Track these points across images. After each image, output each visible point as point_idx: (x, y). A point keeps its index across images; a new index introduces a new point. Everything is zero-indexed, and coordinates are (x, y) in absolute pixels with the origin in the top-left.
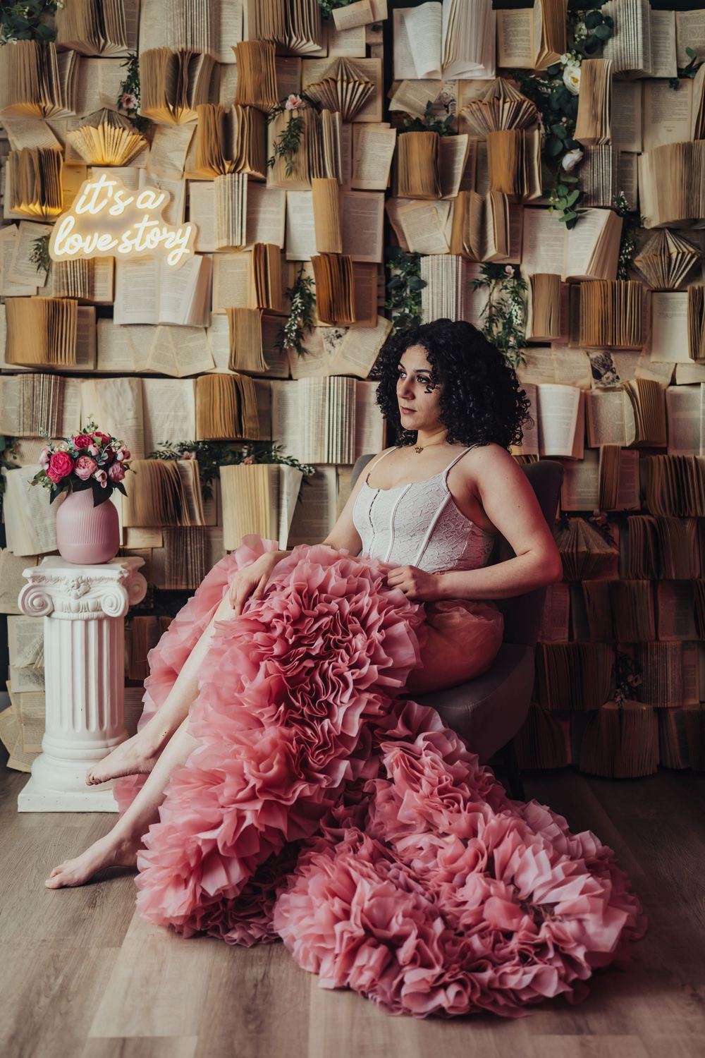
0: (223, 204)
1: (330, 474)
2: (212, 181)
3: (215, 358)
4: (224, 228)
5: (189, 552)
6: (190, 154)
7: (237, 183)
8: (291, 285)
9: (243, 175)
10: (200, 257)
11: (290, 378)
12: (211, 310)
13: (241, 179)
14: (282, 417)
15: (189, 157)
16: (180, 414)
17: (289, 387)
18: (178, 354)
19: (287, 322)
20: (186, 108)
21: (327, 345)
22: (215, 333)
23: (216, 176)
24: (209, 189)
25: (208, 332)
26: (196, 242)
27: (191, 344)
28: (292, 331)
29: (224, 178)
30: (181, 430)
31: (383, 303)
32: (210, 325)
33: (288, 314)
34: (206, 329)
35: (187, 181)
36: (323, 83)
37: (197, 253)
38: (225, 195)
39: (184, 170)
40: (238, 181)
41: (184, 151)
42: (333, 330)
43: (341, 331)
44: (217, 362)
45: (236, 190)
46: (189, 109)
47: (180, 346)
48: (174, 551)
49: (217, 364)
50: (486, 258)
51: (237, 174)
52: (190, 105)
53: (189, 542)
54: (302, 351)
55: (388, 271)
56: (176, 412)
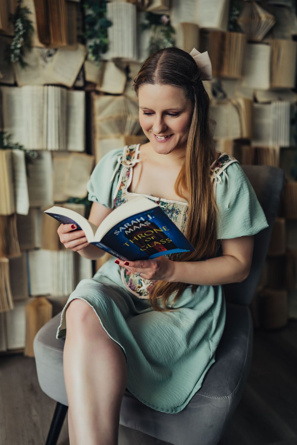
1: (47, 157)
8: (13, 11)
11: (15, 85)
14: (11, 114)
17: (15, 91)
19: (13, 41)
21: (41, 62)
28: (16, 48)
31: (81, 33)
33: (12, 34)
42: (46, 51)
43: (52, 51)
50: (151, 8)
54: (24, 65)
55: (83, 10)
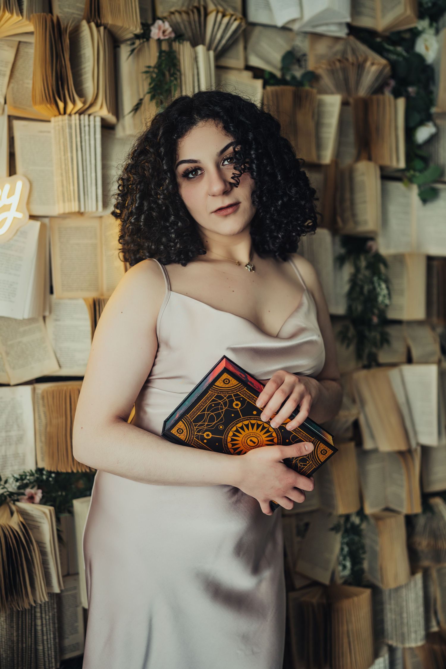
0: (69, 154)
2: (49, 121)
3: (58, 355)
4: (73, 188)
5: (39, 628)
6: (12, 81)
7: (87, 128)
9: (95, 117)
10: (37, 224)
12: (52, 292)
13: (92, 123)
15: (11, 85)
16: (14, 433)
18: (8, 354)
20: (17, 15)
22: (58, 323)
23: (55, 116)
24: (41, 132)
25: (47, 320)
26: (28, 203)
27: (25, 339)
29: (70, 120)
30: (16, 455)
32: (50, 312)
34: (44, 318)
35: (11, 118)
36: (193, 12)
37: (32, 217)
38: (71, 142)
39: (5, 103)
40: (89, 126)
41: (4, 75)
44: (62, 360)
45: (87, 137)
46: (21, 18)
47: (9, 343)
48: (17, 630)
49: (61, 363)
51: (87, 116)
52: (21, 11)
53: (38, 615)
56: (7, 431)
